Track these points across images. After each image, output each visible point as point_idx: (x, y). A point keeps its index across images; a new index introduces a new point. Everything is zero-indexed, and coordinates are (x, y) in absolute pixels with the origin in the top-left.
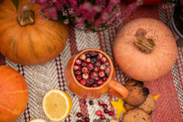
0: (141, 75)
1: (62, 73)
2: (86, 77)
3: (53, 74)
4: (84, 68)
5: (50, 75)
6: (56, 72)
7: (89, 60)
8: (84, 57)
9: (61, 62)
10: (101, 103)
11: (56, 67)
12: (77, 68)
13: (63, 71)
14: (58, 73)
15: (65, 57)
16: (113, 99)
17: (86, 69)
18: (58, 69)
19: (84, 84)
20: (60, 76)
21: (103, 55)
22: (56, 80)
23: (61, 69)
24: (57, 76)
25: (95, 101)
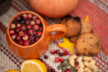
0: (65, 8)
1: (10, 53)
2: (26, 38)
3: (4, 59)
4: (20, 33)
5: (3, 61)
6: (5, 55)
7: (19, 25)
8: (14, 26)
9: (4, 46)
10: (53, 52)
11: (3, 53)
12: (14, 37)
13: (9, 51)
14: (7, 55)
15: (4, 40)
16: (59, 43)
17: (22, 32)
18: (5, 53)
19: (28, 44)
20: (10, 56)
21: (26, 14)
22: (9, 61)
23: (7, 51)
24: (8, 58)
25: (48, 54)
